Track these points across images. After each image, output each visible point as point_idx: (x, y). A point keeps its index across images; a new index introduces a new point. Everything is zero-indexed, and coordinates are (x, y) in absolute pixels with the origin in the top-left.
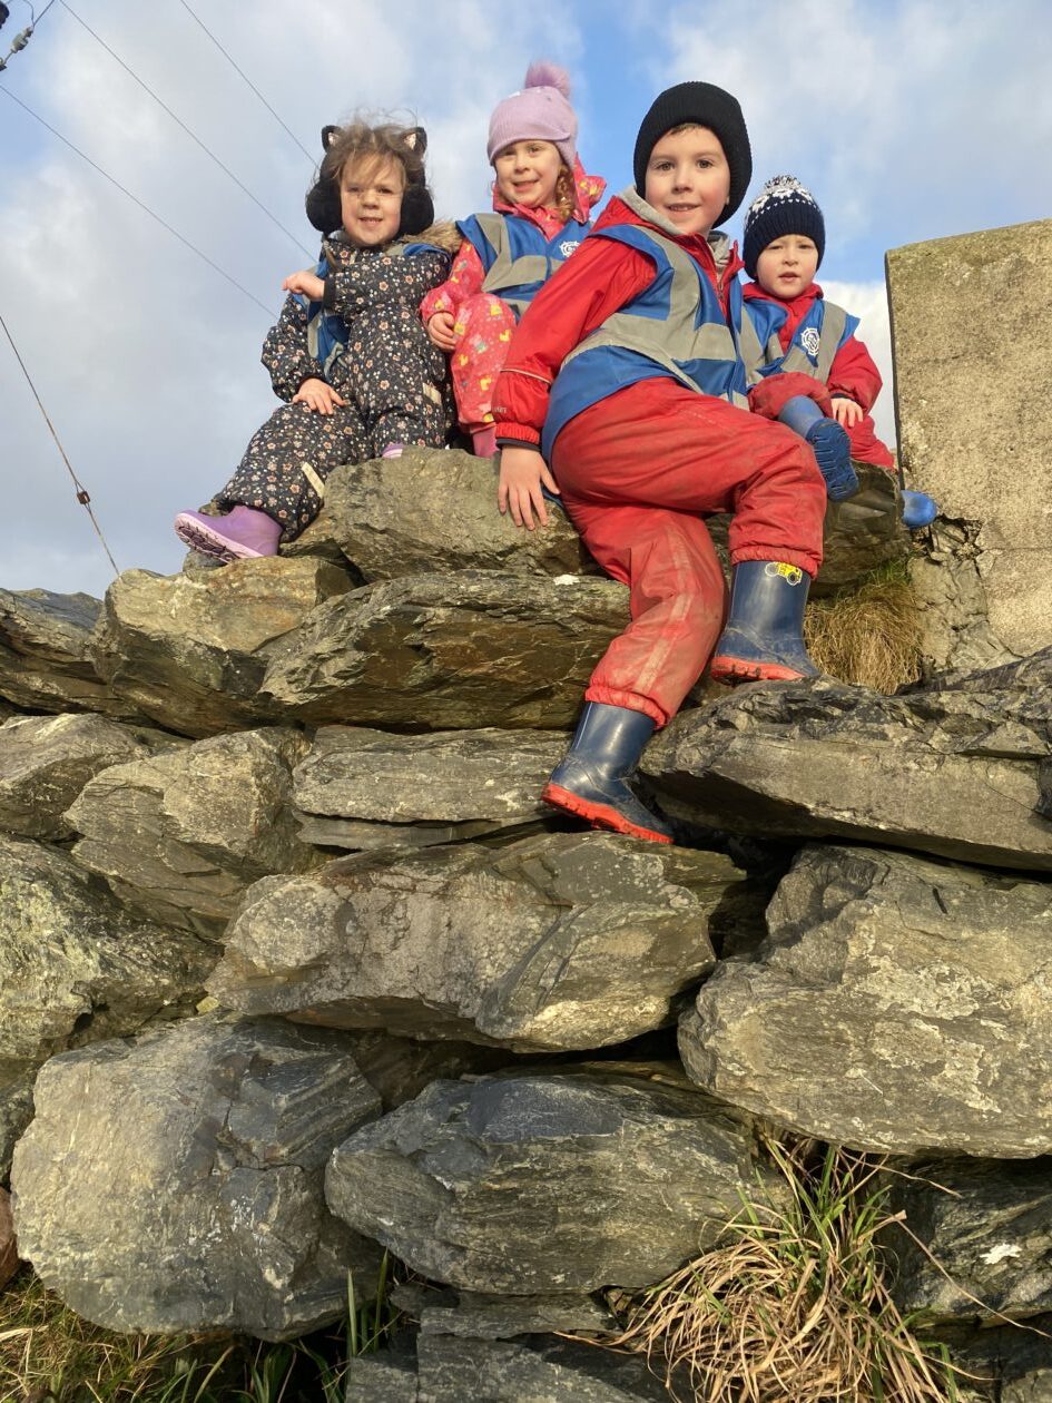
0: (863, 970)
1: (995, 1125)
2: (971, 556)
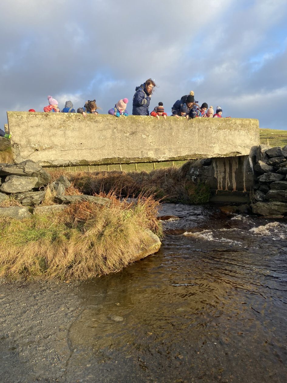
0: (13, 182)
1: (22, 190)
2: (18, 148)
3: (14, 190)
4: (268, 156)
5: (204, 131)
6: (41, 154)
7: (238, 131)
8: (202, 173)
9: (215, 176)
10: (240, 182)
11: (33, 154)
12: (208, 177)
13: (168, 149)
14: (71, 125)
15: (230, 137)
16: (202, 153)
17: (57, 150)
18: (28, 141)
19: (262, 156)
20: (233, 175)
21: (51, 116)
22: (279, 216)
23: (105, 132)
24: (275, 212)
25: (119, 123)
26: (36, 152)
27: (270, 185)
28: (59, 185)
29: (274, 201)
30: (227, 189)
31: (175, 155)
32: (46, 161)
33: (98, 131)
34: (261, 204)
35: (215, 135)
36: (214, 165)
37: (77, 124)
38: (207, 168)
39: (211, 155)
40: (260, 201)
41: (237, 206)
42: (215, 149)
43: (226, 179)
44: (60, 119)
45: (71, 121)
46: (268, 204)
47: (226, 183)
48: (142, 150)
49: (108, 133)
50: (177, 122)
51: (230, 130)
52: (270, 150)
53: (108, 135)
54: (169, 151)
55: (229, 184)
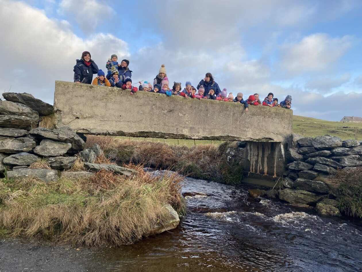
0: (47, 146)
1: (53, 154)
3: (46, 153)
4: (299, 146)
5: (239, 115)
6: (81, 122)
7: (272, 119)
8: (237, 153)
9: (248, 159)
10: (271, 167)
11: (73, 121)
12: (242, 158)
13: (202, 129)
14: (113, 98)
15: (264, 124)
16: (235, 136)
17: (96, 119)
18: (71, 109)
19: (293, 144)
20: (265, 160)
21: (95, 89)
22: (304, 205)
23: (145, 107)
24: (301, 201)
25: (158, 101)
26: (77, 120)
27: (299, 174)
28: (91, 153)
29: (301, 189)
30: (258, 172)
31: (209, 135)
32: (85, 129)
33: (138, 106)
34: (288, 191)
35: (249, 120)
36: (248, 148)
37: (118, 98)
38: (242, 149)
39: (244, 139)
40: (288, 188)
41: (266, 190)
42: (248, 133)
43: (258, 162)
44: (103, 92)
45: (114, 94)
46: (295, 191)
47: (259, 166)
48: (177, 127)
49: (147, 109)
50: (213, 105)
51: (265, 117)
52: (301, 140)
53: (146, 110)
54: (203, 130)
55: (261, 168)
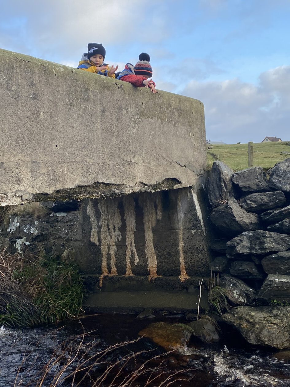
7: (175, 126)
9: (92, 240)
15: (162, 140)
20: (147, 237)
38: (64, 217)
43: (126, 246)
46: (274, 313)
47: (128, 257)
51: (162, 122)
55: (137, 260)
